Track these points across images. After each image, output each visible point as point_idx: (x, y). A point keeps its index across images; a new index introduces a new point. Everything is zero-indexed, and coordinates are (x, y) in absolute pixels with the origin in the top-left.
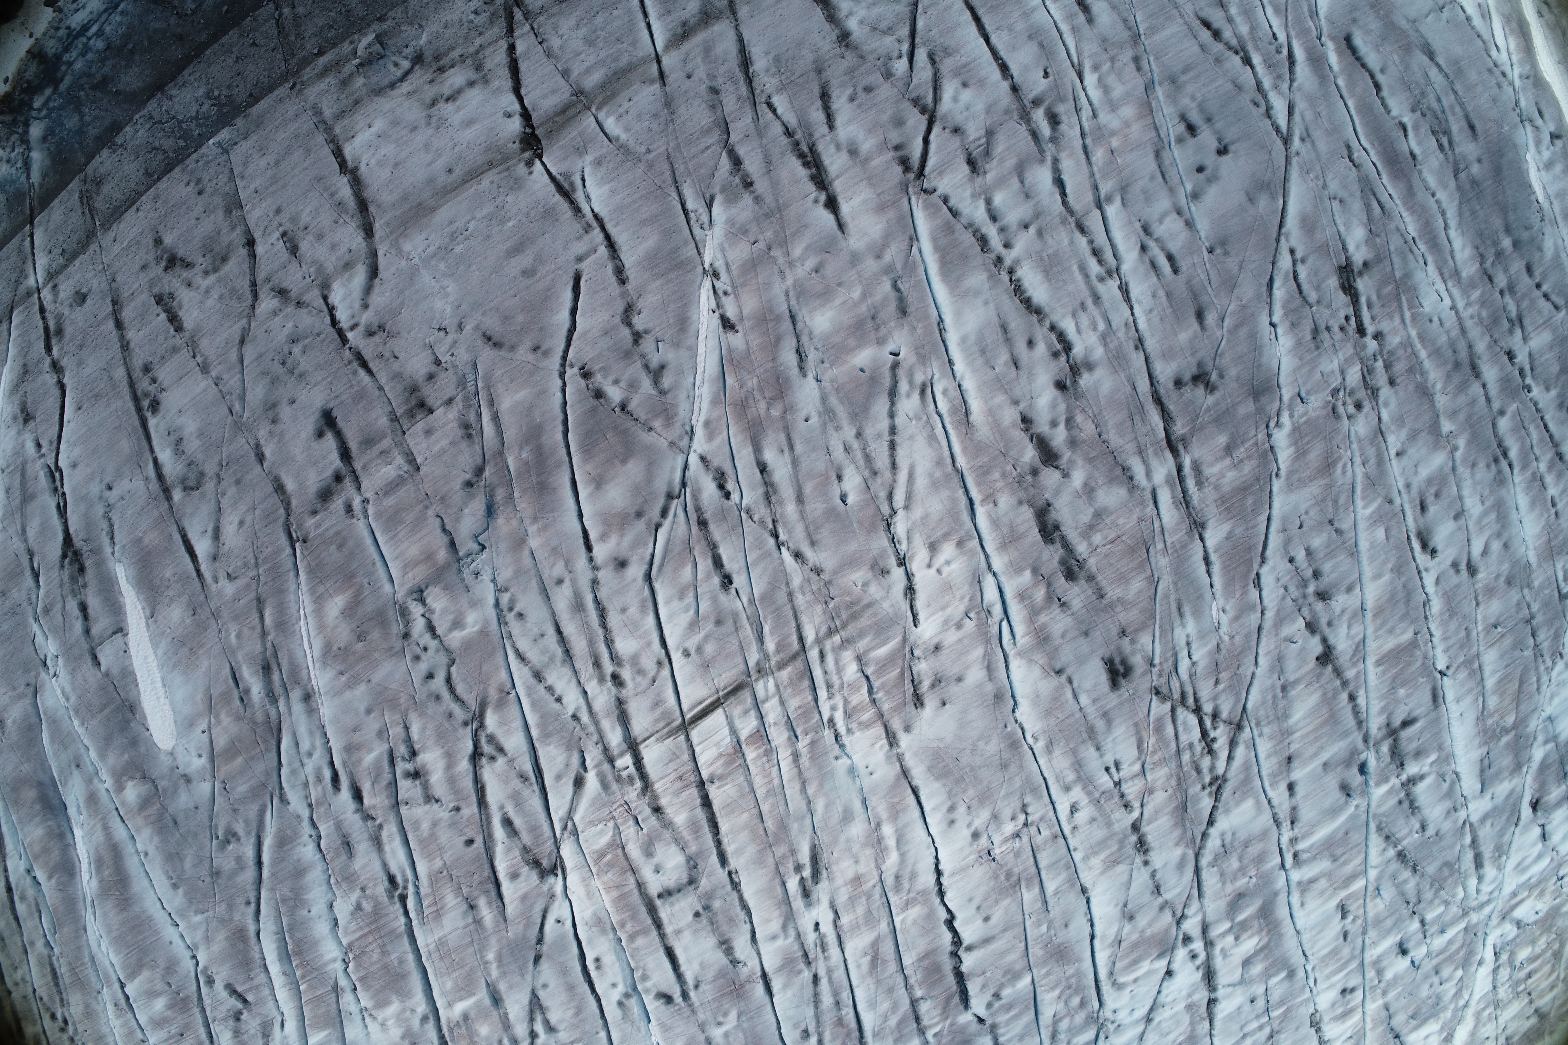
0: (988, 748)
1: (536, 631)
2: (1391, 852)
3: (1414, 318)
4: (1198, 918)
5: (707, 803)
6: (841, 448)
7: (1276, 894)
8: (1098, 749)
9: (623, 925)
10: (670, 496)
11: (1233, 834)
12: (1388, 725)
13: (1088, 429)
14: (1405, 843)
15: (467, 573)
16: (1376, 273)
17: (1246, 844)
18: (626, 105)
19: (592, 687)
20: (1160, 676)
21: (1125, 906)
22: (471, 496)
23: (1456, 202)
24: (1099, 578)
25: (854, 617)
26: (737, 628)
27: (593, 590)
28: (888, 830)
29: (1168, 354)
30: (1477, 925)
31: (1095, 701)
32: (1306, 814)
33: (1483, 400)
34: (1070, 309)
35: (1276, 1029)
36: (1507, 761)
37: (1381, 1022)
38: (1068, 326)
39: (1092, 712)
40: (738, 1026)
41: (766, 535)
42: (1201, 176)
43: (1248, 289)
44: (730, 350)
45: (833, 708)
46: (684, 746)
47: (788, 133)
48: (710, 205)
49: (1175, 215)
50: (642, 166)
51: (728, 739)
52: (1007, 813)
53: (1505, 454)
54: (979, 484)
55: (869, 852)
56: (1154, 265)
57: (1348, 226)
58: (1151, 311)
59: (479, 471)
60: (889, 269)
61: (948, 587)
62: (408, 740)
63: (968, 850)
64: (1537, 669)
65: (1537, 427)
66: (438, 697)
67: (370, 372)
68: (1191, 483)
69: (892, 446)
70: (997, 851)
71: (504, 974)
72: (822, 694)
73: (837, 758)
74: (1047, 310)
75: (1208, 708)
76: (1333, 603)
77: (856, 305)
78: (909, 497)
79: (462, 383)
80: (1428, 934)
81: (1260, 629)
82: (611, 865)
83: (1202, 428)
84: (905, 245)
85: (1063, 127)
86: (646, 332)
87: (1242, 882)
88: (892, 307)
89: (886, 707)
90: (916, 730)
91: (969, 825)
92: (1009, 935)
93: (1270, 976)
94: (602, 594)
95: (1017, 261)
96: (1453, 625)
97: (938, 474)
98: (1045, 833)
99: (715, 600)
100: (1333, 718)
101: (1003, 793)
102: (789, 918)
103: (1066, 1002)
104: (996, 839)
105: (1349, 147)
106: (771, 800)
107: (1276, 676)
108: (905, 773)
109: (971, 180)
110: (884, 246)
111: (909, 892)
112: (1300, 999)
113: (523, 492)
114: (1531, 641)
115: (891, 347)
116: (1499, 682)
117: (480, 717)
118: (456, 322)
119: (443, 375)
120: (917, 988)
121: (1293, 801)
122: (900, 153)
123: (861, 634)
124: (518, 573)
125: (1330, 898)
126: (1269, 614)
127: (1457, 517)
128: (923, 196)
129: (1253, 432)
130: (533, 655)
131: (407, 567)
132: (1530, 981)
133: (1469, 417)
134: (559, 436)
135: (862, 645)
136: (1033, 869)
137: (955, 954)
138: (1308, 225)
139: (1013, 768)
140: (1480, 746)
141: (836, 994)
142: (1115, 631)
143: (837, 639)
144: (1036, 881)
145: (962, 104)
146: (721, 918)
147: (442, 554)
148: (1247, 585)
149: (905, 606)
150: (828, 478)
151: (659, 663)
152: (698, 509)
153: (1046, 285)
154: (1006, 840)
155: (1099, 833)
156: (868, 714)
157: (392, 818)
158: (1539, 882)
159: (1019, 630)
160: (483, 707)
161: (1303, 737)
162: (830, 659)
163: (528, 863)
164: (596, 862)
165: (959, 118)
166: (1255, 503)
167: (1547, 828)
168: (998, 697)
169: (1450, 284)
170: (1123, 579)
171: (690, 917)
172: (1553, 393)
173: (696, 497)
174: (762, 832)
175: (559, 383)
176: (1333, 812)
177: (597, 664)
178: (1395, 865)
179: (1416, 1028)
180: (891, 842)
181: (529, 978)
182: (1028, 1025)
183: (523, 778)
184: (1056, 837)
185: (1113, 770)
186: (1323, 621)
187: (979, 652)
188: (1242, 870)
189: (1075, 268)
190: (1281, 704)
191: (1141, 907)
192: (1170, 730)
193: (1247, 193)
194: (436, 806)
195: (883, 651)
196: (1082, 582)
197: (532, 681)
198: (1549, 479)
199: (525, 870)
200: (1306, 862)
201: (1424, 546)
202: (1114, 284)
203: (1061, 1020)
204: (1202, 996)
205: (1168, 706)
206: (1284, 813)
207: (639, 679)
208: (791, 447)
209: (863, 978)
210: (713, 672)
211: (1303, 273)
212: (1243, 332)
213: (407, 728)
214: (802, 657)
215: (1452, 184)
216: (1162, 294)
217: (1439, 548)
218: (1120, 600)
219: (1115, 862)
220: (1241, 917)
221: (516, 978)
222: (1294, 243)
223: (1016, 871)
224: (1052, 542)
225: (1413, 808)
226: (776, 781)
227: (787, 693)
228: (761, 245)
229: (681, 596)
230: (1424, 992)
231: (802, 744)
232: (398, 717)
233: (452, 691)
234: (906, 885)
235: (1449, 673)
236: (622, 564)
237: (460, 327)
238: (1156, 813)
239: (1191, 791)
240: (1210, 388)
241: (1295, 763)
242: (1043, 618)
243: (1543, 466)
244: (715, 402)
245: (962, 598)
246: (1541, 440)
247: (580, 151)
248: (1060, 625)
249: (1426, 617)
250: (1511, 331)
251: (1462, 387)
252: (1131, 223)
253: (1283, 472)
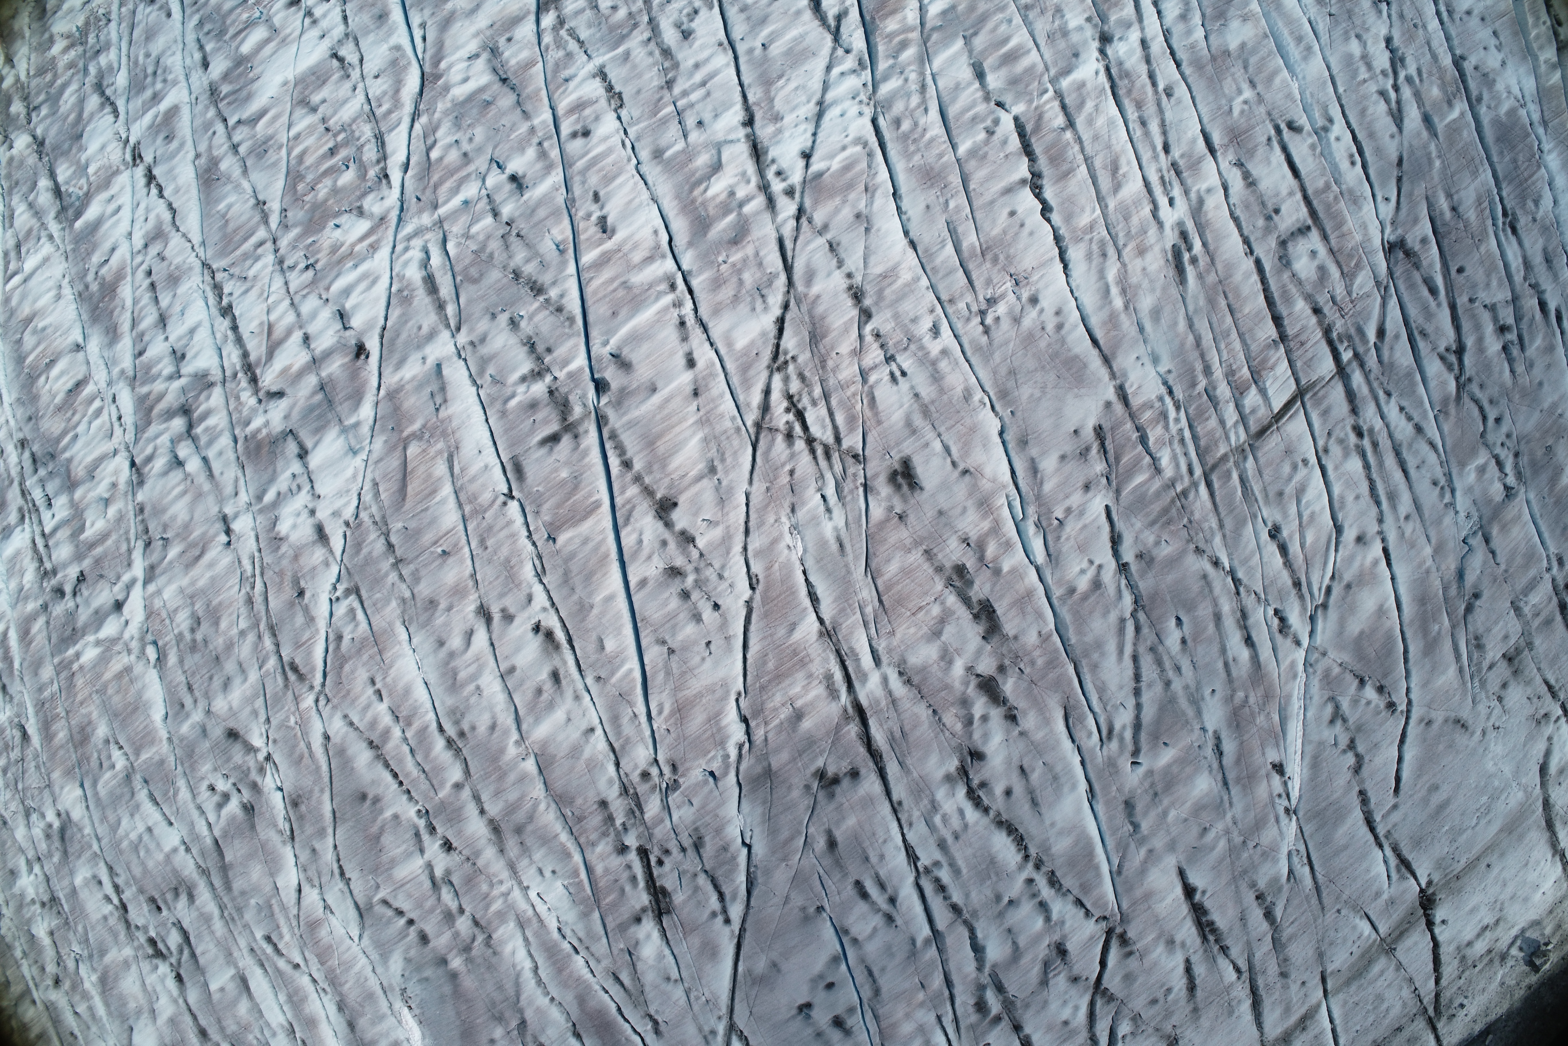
0: (1030, 391)
1: (1423, 471)
2: (553, 293)
3: (576, 874)
4: (780, 218)
5: (1277, 320)
6: (1184, 669)
7: (690, 244)
8: (916, 395)
9: (1336, 198)
10: (1325, 606)
11: (754, 309)
12: (576, 437)
13: (951, 718)
14: (536, 305)
15: (1475, 518)
16: (625, 913)
17: (736, 299)
18: (1354, 949)
19: (1378, 424)
20: (855, 475)
21: (867, 230)
22: (1475, 586)
23: (523, 998)
24: (931, 571)
25: (1165, 511)
26: (1265, 490)
27: (1381, 513)
28: (1118, 302)
29: (868, 802)
30: (420, 211)
31: (927, 445)
32: (670, 333)
33: (484, 797)
34: (970, 831)
35: (666, 92)
36: (410, 402)
37: (529, 97)
38: (972, 814)
39: (929, 435)
40: (1231, 100)
41: (1245, 580)
42: (829, 980)
43: (781, 877)
44: (1277, 745)
45: (1177, 420)
46: (1301, 374)
47: (1224, 950)
48: (1291, 872)
49: (860, 938)
50: (1345, 897)
51: (1268, 384)
52: (1005, 324)
53: (450, 742)
54: (1056, 650)
55: (1134, 280)
56: (882, 886)
57: (661, 957)
58: (885, 841)
59: (1469, 609)
60: (1142, 841)
61: (1082, 548)
62: (1510, 360)
63: (1040, 285)
64: (381, 508)
65: (407, 775)
66: (1491, 402)
67: (1547, 683)
68: (838, 676)
69: (1137, 677)
70: (1009, 285)
71: (1425, 147)
72: (1187, 434)
73: (1169, 372)
74: (993, 827)
75: (800, 445)
76: (662, 566)
77: (1173, 804)
78: (1121, 631)
79: (1483, 683)
80: (485, 200)
81: (747, 532)
82: (1350, 256)
83: (828, 733)
84: (1127, 865)
85: (972, 1001)
86: (1344, 752)
87: (736, 257)
88: (1139, 808)
89: (1129, 425)
90: (1101, 403)
91: (1042, 311)
92: (987, 197)
93: (683, 151)
94: (1374, 511)
95: (1021, 868)
96: (504, 552)
97: (1095, 656)
98: (962, 305)
99: (1285, 515)
100: (650, 442)
101: (1011, 345)
102: (1197, 210)
103: (916, 124)
104: (1011, 297)
105: (657, 1032)
106: (1225, 326)
107: (725, 483)
108: (1107, 361)
109: (1064, 937)
110: (1145, 862)
111: (1091, 240)
112: (642, 125)
113: (1436, 595)
114: (393, 539)
115: (1141, 770)
116: (434, 492)
117: (1460, 387)
118: (1487, 737)
119: (1496, 689)
120: (1071, 141)
121: (686, 348)
122: (1128, 949)
123: (1158, 495)
124: (1439, 522)
125: (625, 241)
126: (738, 548)
127: (512, 670)
128: (1107, 914)
129: (770, 736)
130: (1425, 448)
131: (1519, 516)
132: (331, 144)
133: (502, 777)
134: (1412, 649)
135: (1157, 484)
136: (971, 266)
137: (1036, 175)
138: (710, 951)
139: (1003, 371)
140: (450, 418)
141: (1147, 134)
142: (912, 519)
143: (1179, 488)
144: (966, 254)
145: (1071, 1005)
146: (1256, 208)
147: (1495, 531)
148: (766, 577)
149: (1120, 525)
150: (1194, 640)
151: (1326, 451)
152: (1301, 597)
153: (994, 850)
154: (1003, 296)
155: (907, 307)
156: (1146, 416)
157: (1518, 288)
158: (341, 261)
159: (1006, 511)
160: (1458, 397)
161: (684, 419)
162: (1184, 468)
163: (1415, 254)
164: (1360, 257)
165: (1073, 992)
166: (765, 663)
167: (339, 326)
168: (1023, 443)
169: (530, 912)
170: (906, 572)
171: (1284, 209)
172: (388, 814)
173: (1304, 608)
174: (1230, 296)
175: (1413, 696)
176: (635, 338)
177: (1375, 445)
178: (546, 279)
179: (481, 90)
180: (1114, 291)
181: (1406, 144)
182: (954, 100)
183: (1423, 334)
184: (951, 301)
185: (898, 373)
186: (672, 545)
187: (1048, 487)
188: (738, 271)
189: (964, 871)
190: (713, 453)
191: (849, 228)
192: (840, 419)
193: (779, 971)
194: (1487, 302)
195: (1139, 479)
196: (948, 565)
197: (1424, 425)
198: (387, 719)
199: (1417, 247)
200: (660, 281)
201: (549, 635)
202: (924, 861)
203: (918, 107)
204: (764, 131)
205: (845, 444)
206: (697, 335)
207: (1342, 435)
208: (1226, 665)
209: (1123, 151)
210: (1282, 447)
211: (714, 902)
212: (785, 834)
213: (1512, 371)
214: (1207, 468)
215: (529, 1015)
216: (874, 859)
217: (531, 635)
218: (909, 551)
219: (884, 276)
220: (731, 218)
221: (1415, 143)
222: (726, 930)
223: (988, 265)
224: (980, 602)
225: (531, 345)
226: (1222, 346)
227: (1219, 432)
228: (1251, 844)
229: (1312, 516)
230: (479, 133)
231: (1202, 383)
232: (1520, 381)
233: (1481, 409)
234: (1095, 247)
235: (502, 498)
236: (1360, 539)
237: (1484, 733)
238: (846, 330)
239: (808, 354)
240: (821, 775)
241: (689, 389)
242: (986, 525)
243: (397, 732)
244: (1289, 697)
245: (1068, 539)
246: (401, 761)
247: (1392, 902)
248: (970, 519)
249: (540, 557)
250: (448, 872)
251: (511, 809)
252: (906, 923)
253: (733, 697)
